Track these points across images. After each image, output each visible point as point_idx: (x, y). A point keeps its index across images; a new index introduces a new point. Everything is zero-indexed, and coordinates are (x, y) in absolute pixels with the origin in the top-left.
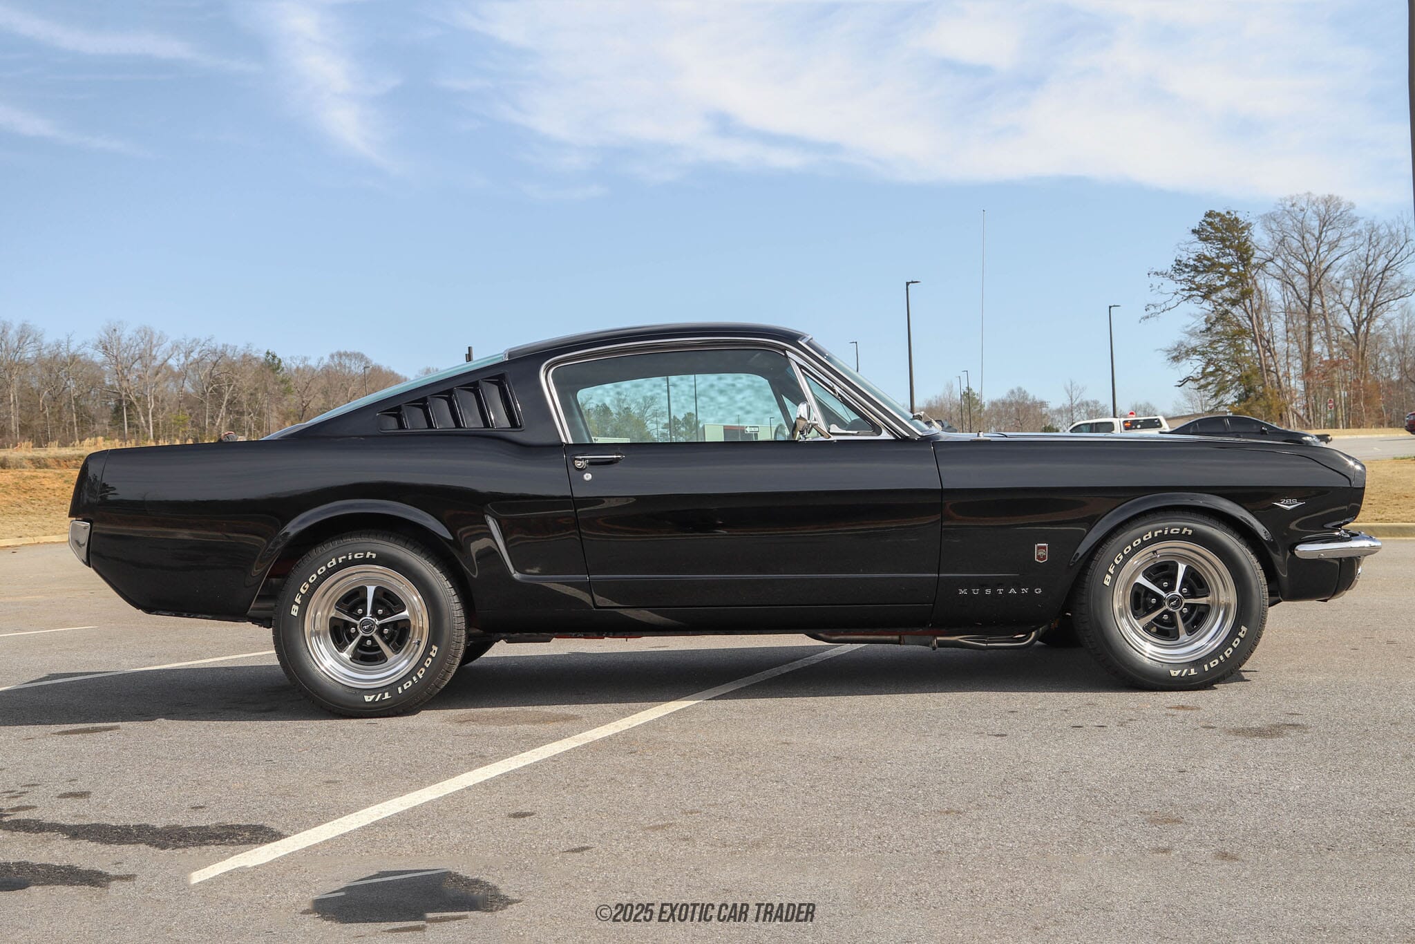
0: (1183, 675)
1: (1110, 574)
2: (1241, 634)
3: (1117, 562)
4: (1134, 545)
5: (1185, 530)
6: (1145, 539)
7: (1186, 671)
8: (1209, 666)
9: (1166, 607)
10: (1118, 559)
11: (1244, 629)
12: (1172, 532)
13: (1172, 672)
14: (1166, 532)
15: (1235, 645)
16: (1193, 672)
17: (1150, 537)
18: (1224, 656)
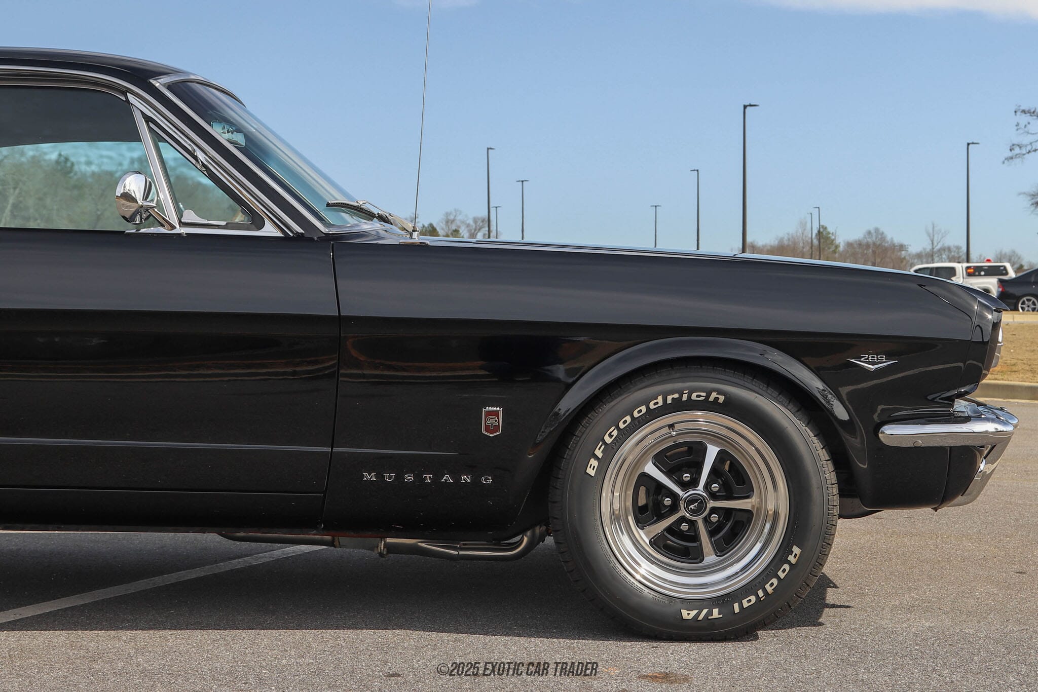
0: (701, 618)
1: (596, 458)
2: (791, 558)
3: (608, 440)
4: (636, 414)
5: (714, 395)
6: (652, 406)
7: (705, 611)
8: (741, 605)
9: (683, 512)
10: (611, 436)
11: (796, 550)
12: (694, 397)
13: (684, 613)
14: (685, 397)
15: (782, 575)
16: (716, 613)
17: (661, 404)
18: (765, 591)
